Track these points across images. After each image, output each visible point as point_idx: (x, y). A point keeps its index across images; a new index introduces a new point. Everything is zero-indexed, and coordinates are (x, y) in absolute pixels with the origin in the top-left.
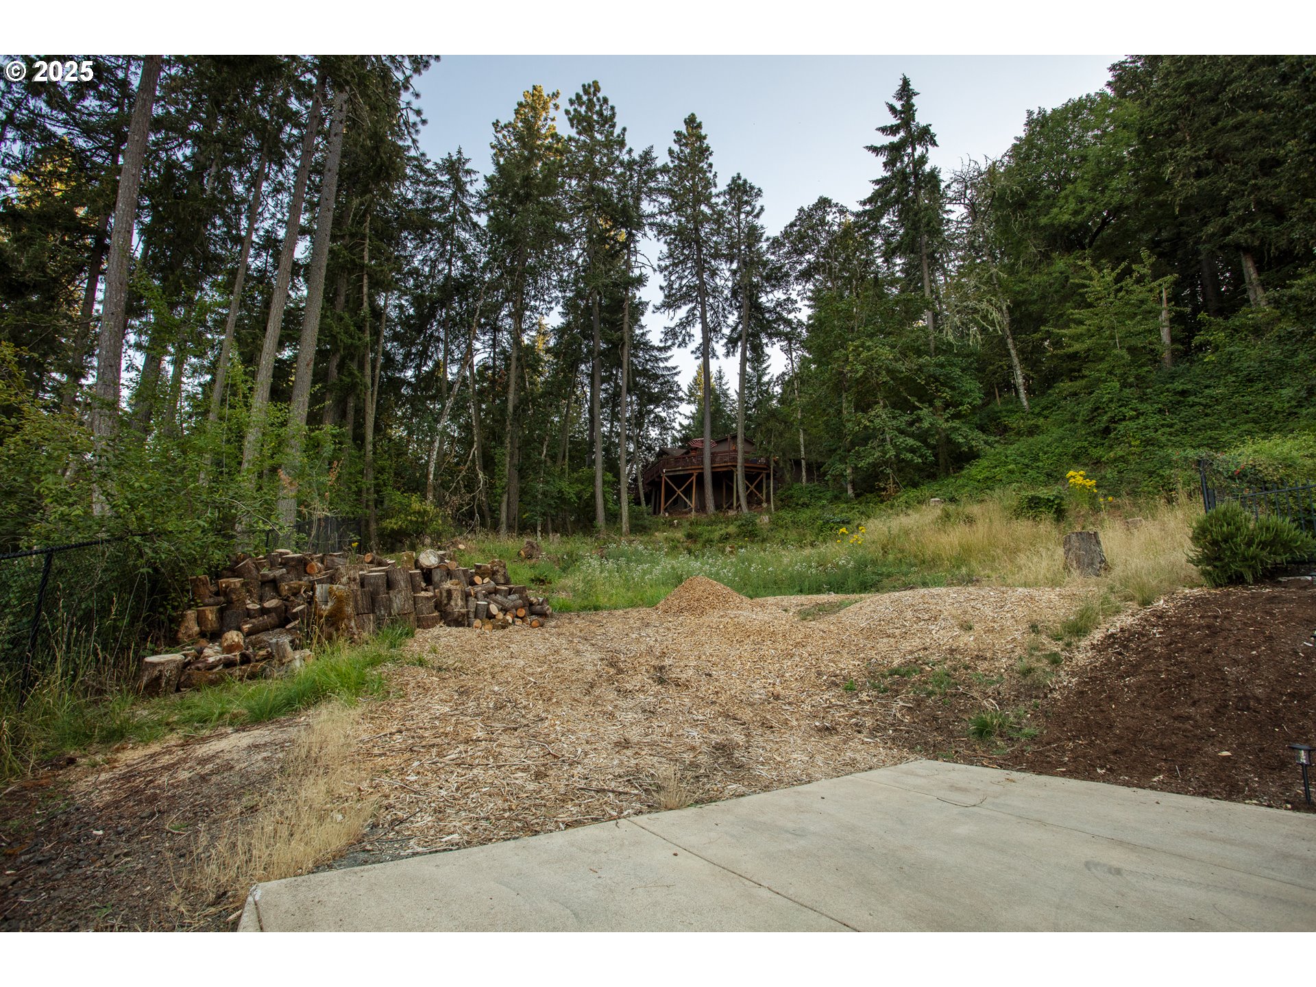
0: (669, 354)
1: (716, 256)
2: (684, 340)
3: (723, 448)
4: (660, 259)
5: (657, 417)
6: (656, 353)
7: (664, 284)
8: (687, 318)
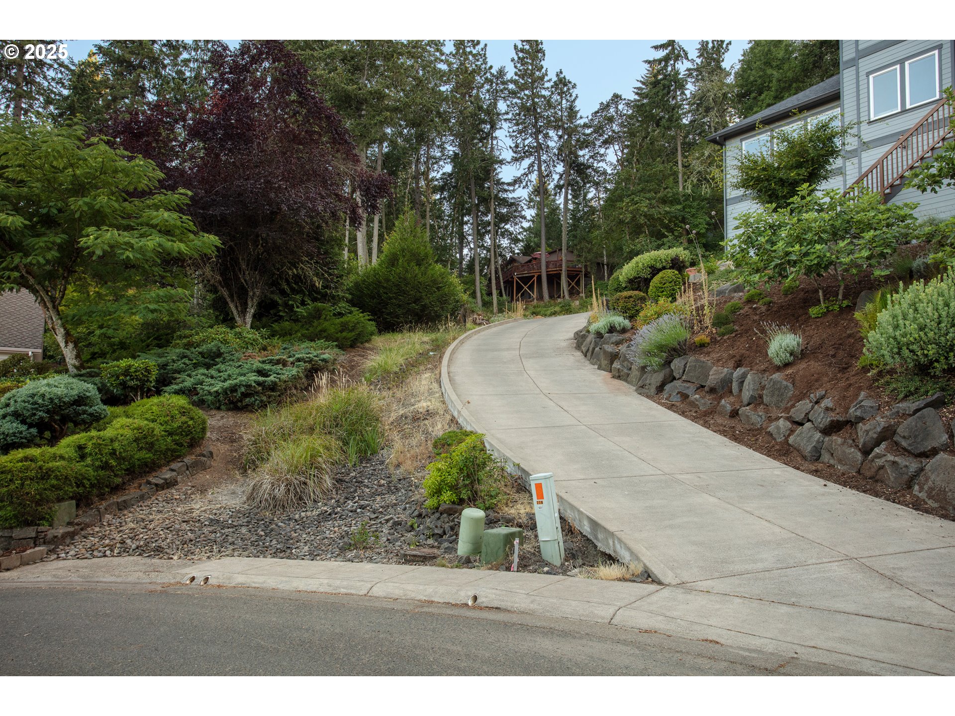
1: (547, 127)
3: (554, 258)
7: (513, 145)
8: (528, 169)
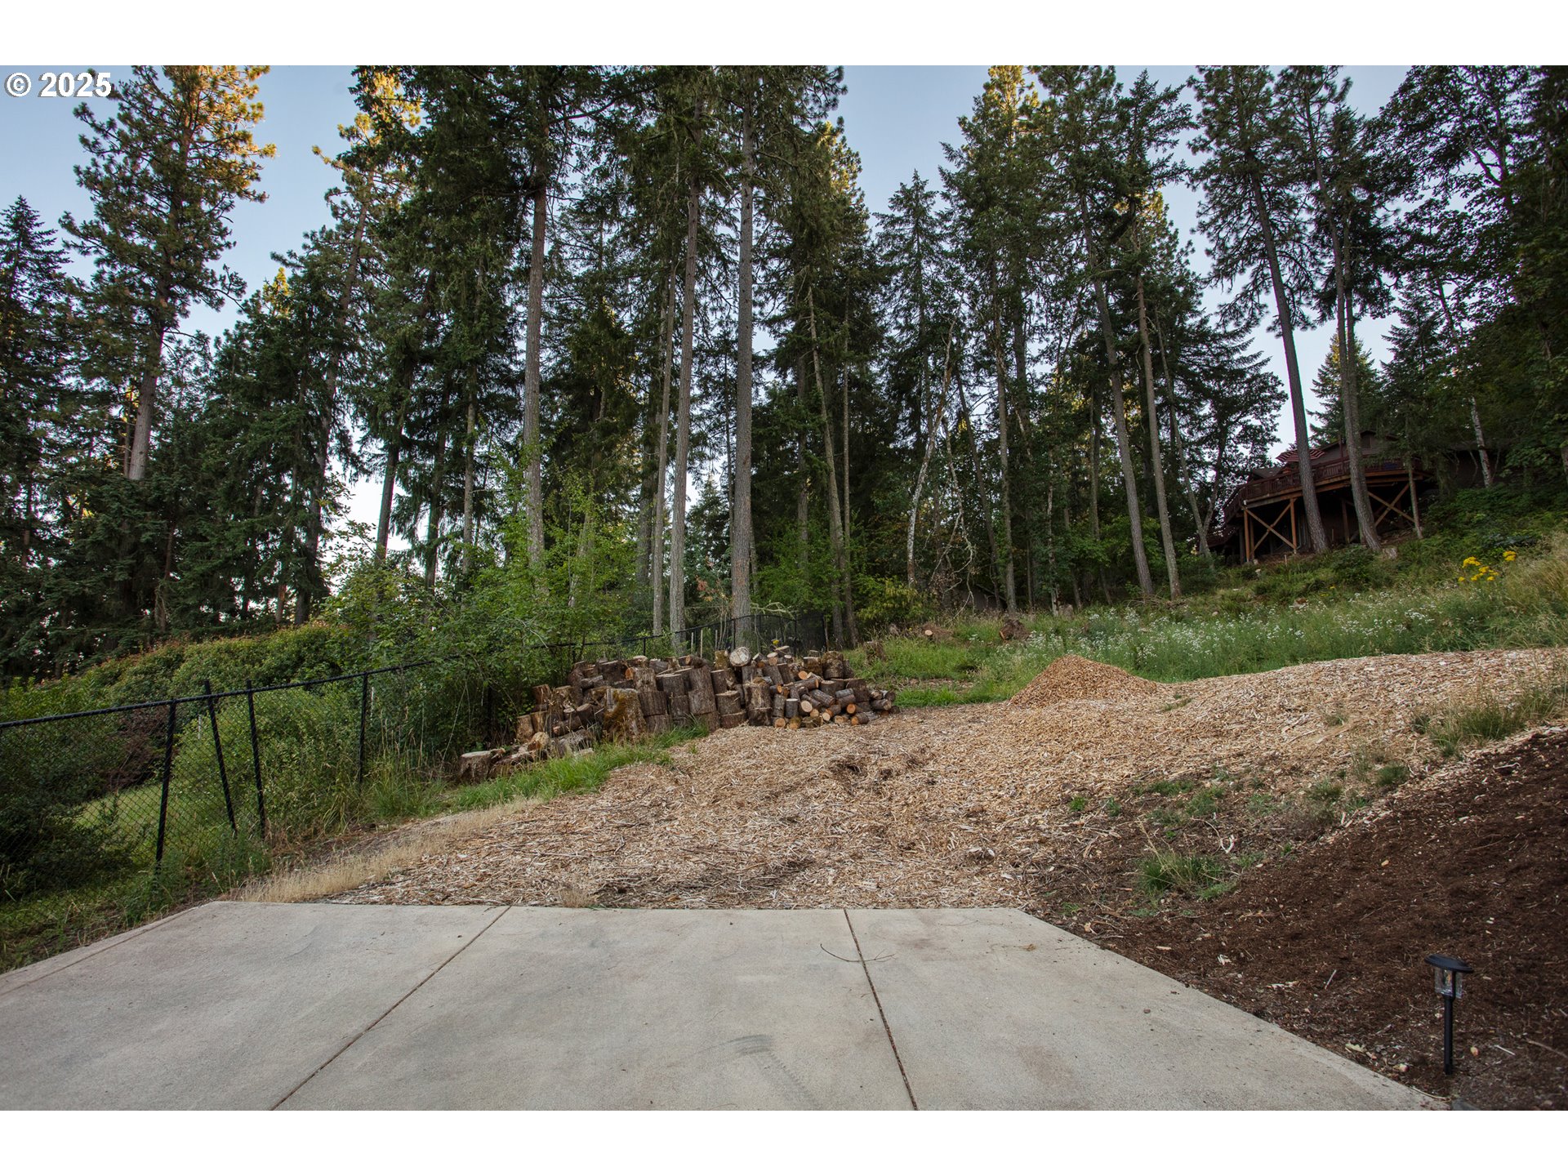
0: (1247, 337)
1: (1284, 183)
2: (1253, 315)
3: (1335, 455)
4: (1200, 214)
5: (1246, 428)
6: (1225, 342)
7: (1211, 246)
8: (1254, 283)
